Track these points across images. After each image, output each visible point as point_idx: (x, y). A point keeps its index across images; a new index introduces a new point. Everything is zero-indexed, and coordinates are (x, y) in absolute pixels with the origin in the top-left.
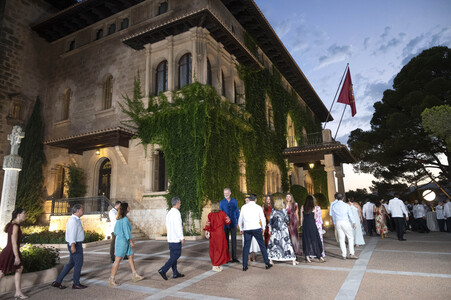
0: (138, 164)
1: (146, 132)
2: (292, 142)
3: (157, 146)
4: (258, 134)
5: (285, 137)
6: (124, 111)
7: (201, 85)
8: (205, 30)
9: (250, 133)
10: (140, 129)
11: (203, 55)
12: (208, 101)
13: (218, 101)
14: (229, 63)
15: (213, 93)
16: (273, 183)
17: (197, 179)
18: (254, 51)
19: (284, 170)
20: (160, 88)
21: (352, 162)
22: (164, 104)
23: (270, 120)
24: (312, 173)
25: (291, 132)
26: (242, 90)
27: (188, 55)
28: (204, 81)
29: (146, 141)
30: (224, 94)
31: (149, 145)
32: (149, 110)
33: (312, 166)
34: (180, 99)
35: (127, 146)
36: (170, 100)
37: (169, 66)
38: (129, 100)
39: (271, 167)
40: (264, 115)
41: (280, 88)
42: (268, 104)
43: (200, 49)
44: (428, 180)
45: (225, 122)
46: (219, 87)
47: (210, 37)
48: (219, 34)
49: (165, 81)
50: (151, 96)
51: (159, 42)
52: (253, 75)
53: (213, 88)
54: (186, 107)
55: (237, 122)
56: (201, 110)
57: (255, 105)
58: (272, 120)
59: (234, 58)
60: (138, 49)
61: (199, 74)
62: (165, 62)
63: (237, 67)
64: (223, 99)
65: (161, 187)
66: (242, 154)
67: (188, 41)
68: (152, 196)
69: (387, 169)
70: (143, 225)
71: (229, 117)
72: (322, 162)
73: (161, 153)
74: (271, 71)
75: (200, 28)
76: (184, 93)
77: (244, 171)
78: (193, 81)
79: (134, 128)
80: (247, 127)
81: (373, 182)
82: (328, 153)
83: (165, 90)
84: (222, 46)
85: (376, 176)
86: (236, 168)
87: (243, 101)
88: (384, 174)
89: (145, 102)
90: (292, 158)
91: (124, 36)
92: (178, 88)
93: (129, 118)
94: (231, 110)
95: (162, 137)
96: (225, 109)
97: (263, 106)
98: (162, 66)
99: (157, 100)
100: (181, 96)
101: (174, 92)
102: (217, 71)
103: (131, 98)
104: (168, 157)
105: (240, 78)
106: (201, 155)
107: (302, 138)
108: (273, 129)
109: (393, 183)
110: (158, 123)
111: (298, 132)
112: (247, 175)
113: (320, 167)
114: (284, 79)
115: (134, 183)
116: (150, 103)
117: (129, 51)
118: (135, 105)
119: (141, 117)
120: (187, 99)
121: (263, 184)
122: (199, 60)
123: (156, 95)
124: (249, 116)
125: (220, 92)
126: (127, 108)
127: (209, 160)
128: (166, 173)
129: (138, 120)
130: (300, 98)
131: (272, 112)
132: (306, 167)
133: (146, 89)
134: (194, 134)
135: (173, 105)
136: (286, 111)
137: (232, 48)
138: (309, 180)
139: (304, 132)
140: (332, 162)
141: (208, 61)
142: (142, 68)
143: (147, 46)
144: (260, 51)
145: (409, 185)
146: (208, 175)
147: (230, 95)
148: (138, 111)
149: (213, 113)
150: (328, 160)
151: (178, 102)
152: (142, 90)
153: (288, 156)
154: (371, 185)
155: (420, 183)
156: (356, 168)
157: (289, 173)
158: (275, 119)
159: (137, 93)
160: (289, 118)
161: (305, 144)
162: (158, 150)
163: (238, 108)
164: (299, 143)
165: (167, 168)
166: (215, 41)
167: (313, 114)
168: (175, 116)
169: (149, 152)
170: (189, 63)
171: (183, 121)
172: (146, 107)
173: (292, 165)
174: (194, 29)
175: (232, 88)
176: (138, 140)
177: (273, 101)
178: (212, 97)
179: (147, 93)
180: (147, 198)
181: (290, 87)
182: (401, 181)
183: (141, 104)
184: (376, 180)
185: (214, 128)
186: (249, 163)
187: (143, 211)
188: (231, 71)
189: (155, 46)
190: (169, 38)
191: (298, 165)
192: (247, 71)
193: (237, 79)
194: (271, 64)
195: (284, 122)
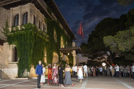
0: (7, 52)
1: (10, 40)
2: (62, 46)
3: (14, 46)
4: (51, 43)
5: (60, 44)
6: (2, 32)
7: (31, 24)
8: (33, 4)
9: (48, 42)
10: (8, 39)
11: (32, 13)
12: (34, 30)
13: (37, 30)
14: (41, 17)
15: (35, 28)
16: (56, 60)
17: (29, 58)
18: (51, 14)
19: (59, 55)
20: (16, 24)
21: (82, 53)
22: (17, 30)
23: (55, 38)
24: (69, 57)
25: (62, 43)
26: (46, 27)
27: (27, 13)
28: (32, 23)
29: (10, 44)
30: (39, 28)
31: (11, 45)
32: (12, 32)
33: (69, 54)
34: (23, 29)
35: (3, 45)
36: (19, 29)
37: (20, 16)
38: (4, 28)
39: (55, 54)
40: (53, 36)
41: (59, 27)
42: (55, 33)
43: (31, 11)
44: (104, 60)
45: (39, 38)
46: (38, 25)
47: (35, 7)
48: (38, 6)
49: (18, 22)
50: (12, 27)
51: (16, 7)
52: (50, 22)
53: (36, 26)
54: (26, 32)
55: (44, 38)
56: (31, 33)
57: (50, 33)
58: (56, 38)
59: (44, 15)
60: (8, 9)
61: (31, 20)
62: (18, 15)
63: (44, 19)
64: (39, 30)
65: (16, 60)
66: (45, 49)
67: (27, 8)
68: (12, 64)
69: (92, 56)
70: (8, 74)
71: (41, 36)
72: (72, 53)
73: (16, 48)
74: (56, 21)
75: (31, 3)
76: (25, 27)
77: (46, 55)
78: (28, 23)
79: (5, 38)
80: (47, 40)
81: (88, 60)
82: (74, 50)
83: (18, 25)
84: (39, 11)
85: (88, 58)
86: (43, 54)
87: (46, 31)
88: (91, 58)
89: (10, 29)
90: (62, 51)
91: (2, 4)
92: (23, 25)
93: (4, 35)
94: (42, 34)
95: (16, 42)
96: (40, 33)
97: (53, 33)
98: (17, 16)
99: (14, 29)
100: (24, 27)
101: (21, 26)
102: (37, 20)
103: (5, 27)
104: (18, 50)
105: (45, 23)
106: (30, 49)
107: (66, 45)
108: (56, 41)
109: (94, 60)
110: (15, 37)
111: (64, 43)
112: (47, 57)
113: (71, 54)
114: (60, 24)
115: (5, 59)
116: (12, 30)
117: (4, 10)
118: (6, 30)
119: (8, 34)
120: (26, 29)
121: (52, 60)
122: (31, 15)
123: (14, 27)
124: (48, 36)
125: (38, 27)
126: (3, 31)
127: (33, 51)
128: (18, 55)
129: (7, 36)
130: (65, 31)
131: (56, 35)
132: (67, 54)
133: (10, 24)
134: (28, 42)
135: (21, 31)
136: (61, 35)
137: (43, 12)
138: (67, 59)
139: (67, 43)
140: (75, 53)
141: (34, 16)
142: (9, 16)
143: (11, 8)
144: (53, 14)
145: (98, 61)
146: (33, 56)
147: (42, 29)
148: (7, 32)
149: (35, 35)
150: (74, 52)
151: (23, 30)
152: (9, 25)
153: (61, 51)
154: (87, 61)
155: (101, 61)
156: (82, 55)
157: (61, 56)
158: (57, 38)
159: (7, 26)
160: (62, 38)
161: (67, 47)
162: (14, 47)
163: (44, 33)
164: (65, 46)
165: (18, 54)
166: (37, 9)
167: (70, 37)
168: (21, 35)
169: (11, 47)
170: (27, 16)
171: (24, 37)
172: (10, 31)
173: (62, 54)
174: (29, 4)
175: (43, 26)
176: (7, 43)
177: (57, 32)
178: (35, 29)
179: (11, 26)
180: (10, 64)
181: (62, 27)
182: (96, 60)
183: (8, 30)
184: (88, 59)
185: (35, 40)
186: (47, 52)
187: (9, 69)
188: (42, 20)
189: (14, 8)
190: (20, 6)
191: (64, 54)
192: (48, 21)
193: (44, 23)
194: (56, 19)
195: (60, 39)
